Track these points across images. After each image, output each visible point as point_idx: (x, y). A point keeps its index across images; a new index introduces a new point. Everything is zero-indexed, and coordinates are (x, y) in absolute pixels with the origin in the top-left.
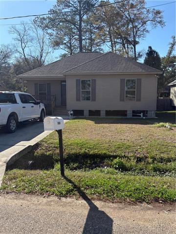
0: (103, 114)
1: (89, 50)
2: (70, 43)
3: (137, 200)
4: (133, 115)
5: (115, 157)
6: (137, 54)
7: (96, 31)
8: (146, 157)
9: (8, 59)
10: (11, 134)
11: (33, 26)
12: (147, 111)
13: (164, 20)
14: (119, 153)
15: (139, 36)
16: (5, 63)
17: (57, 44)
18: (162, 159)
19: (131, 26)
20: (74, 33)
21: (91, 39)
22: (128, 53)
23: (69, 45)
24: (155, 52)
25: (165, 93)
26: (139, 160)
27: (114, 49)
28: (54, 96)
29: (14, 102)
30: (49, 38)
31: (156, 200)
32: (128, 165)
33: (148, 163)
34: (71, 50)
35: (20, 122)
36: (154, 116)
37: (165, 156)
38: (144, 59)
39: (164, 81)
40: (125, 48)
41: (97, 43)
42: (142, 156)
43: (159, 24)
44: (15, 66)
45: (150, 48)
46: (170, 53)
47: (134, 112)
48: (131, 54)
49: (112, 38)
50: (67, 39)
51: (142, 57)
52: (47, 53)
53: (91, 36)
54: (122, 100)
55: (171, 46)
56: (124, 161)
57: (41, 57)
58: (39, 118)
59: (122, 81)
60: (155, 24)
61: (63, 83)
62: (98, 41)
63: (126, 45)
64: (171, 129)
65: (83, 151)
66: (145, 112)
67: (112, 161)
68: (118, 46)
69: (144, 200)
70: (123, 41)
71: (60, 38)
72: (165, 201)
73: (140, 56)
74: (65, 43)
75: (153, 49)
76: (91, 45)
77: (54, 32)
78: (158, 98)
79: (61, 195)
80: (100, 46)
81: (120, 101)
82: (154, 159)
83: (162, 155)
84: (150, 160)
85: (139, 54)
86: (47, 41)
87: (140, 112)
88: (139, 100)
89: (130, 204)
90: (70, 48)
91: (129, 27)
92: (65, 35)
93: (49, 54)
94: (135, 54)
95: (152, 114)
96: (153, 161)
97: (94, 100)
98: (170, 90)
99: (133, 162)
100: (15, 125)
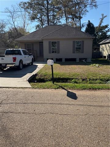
0: (63, 60)
1: (53, 22)
2: (41, 18)
3: (83, 89)
4: (80, 61)
5: (73, 79)
6: (81, 25)
7: (56, 10)
8: (86, 79)
9: (4, 29)
10: (21, 70)
11: (18, 8)
12: (87, 58)
13: (97, 4)
14: (74, 77)
15: (83, 14)
16: (2, 31)
17: (33, 18)
18: (93, 79)
19: (77, 7)
20: (43, 11)
21: (54, 16)
22: (76, 25)
23: (41, 19)
24: (92, 24)
25: (97, 48)
26: (83, 80)
27: (68, 22)
28: (36, 51)
29: (21, 54)
30: (29, 15)
31: (90, 89)
32: (79, 82)
33: (87, 81)
34: (42, 22)
35: (24, 65)
36: (90, 61)
37: (95, 78)
38: (85, 28)
39: (97, 41)
40: (74, 21)
41: (57, 18)
42: (84, 78)
43: (94, 7)
44: (9, 32)
45: (89, 21)
46: (100, 24)
47: (80, 59)
48: (78, 25)
49: (67, 14)
50: (39, 15)
51: (84, 27)
52: (28, 24)
53: (54, 14)
54: (74, 52)
55: (101, 20)
56: (76, 80)
57: (24, 27)
58: (31, 63)
59: (74, 42)
60: (92, 7)
61: (40, 43)
62: (58, 16)
63: (75, 19)
64: (98, 67)
65: (58, 77)
66: (86, 59)
67: (71, 81)
68: (70, 20)
69: (86, 89)
70: (73, 17)
71: (35, 15)
72: (93, 89)
73: (83, 26)
74: (38, 18)
75: (91, 22)
76: (54, 19)
77: (31, 11)
78: (93, 51)
79: (55, 89)
80: (59, 20)
81: (73, 53)
82: (90, 79)
83: (93, 78)
84: (88, 80)
85: (83, 25)
86: (27, 17)
87: (83, 59)
88: (83, 52)
89: (81, 90)
90: (41, 21)
91: (77, 8)
92: (38, 13)
93: (28, 25)
94: (80, 25)
95: (89, 60)
96: (90, 80)
97: (59, 52)
98: (100, 46)
99: (81, 81)
100: (22, 66)
